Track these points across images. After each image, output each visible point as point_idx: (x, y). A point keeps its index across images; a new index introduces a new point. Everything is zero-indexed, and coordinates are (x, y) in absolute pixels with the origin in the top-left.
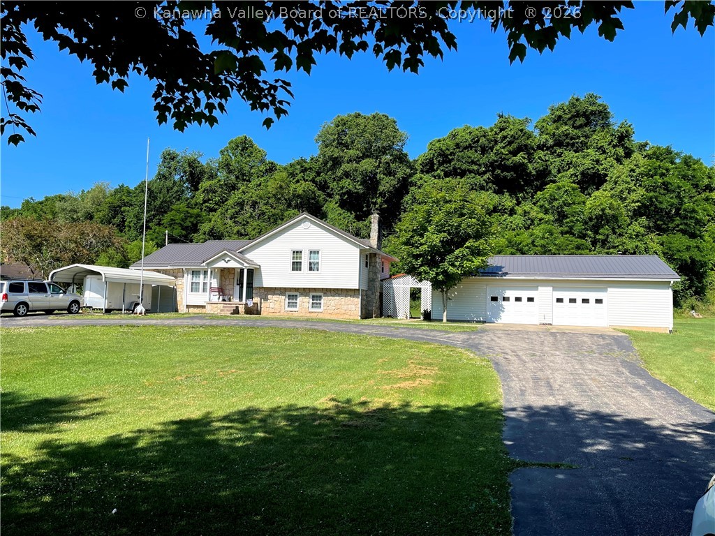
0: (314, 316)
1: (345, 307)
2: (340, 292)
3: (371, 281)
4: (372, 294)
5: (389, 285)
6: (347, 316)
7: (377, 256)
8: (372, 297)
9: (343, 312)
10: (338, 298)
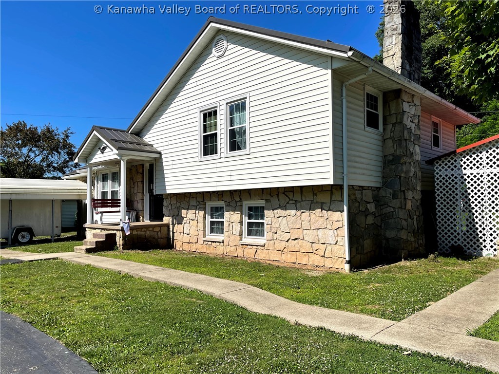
0: (249, 253)
1: (310, 236)
2: (298, 197)
3: (391, 162)
4: (395, 196)
5: (449, 173)
6: (315, 260)
7: (405, 97)
8: (396, 203)
9: (307, 247)
10: (293, 212)
